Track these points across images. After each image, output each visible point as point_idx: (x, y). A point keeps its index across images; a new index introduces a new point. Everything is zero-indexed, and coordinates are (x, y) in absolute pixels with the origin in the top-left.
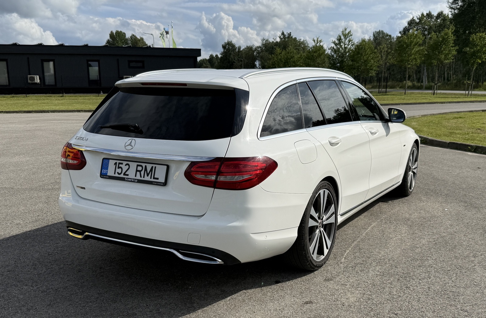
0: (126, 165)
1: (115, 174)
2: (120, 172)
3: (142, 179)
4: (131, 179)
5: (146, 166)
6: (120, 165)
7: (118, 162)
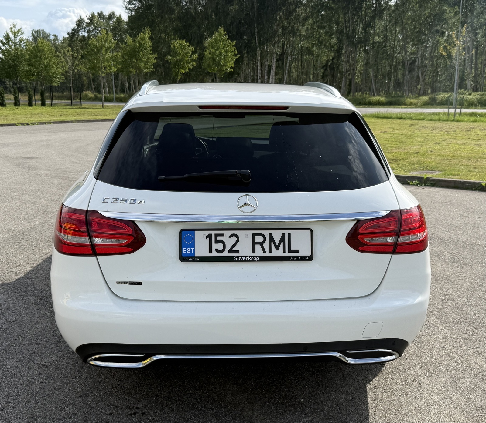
0: (231, 236)
1: (210, 252)
2: (221, 248)
3: (268, 254)
4: (246, 257)
5: (270, 235)
6: (219, 238)
7: (213, 233)
